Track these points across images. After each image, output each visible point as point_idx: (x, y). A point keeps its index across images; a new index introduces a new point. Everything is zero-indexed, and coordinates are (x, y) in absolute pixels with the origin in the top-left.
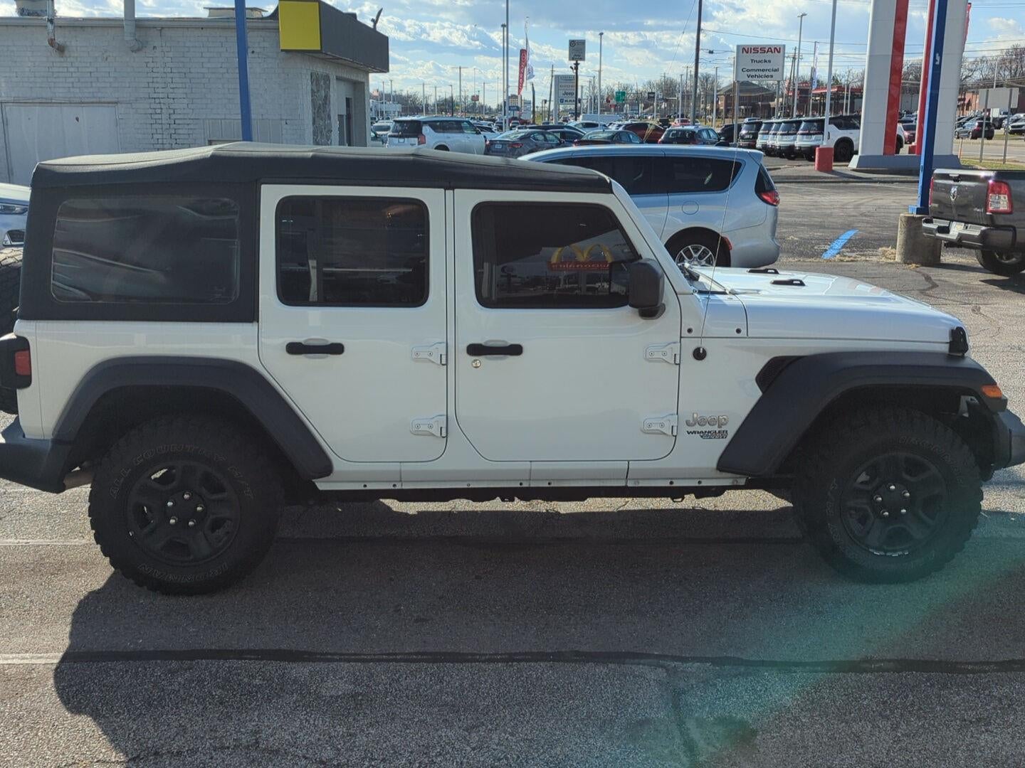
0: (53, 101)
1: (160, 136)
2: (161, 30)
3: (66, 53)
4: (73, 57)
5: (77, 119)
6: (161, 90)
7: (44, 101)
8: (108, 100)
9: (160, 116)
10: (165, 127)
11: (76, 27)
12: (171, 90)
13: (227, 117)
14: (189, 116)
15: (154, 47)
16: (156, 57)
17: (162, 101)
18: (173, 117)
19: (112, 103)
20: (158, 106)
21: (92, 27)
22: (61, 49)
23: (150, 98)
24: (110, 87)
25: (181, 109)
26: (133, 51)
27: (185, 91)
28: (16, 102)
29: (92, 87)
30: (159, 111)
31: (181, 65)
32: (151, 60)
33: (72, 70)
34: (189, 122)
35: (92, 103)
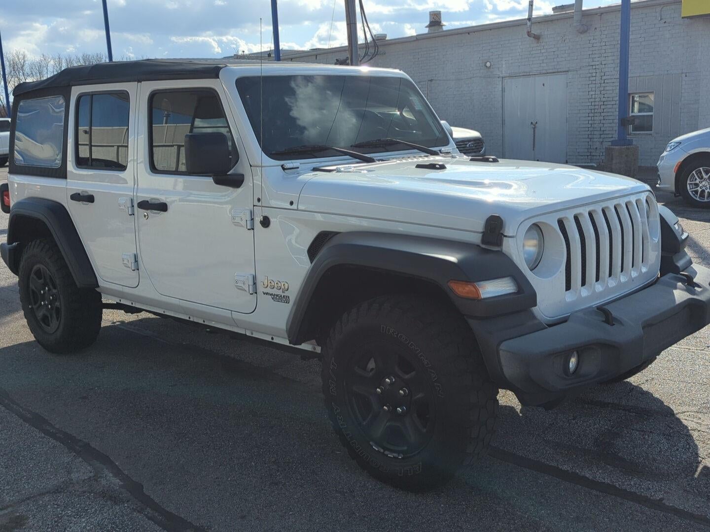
0: (531, 74)
1: (594, 93)
2: (601, 15)
3: (541, 40)
4: (545, 42)
5: (544, 85)
6: (597, 59)
7: (525, 74)
8: (564, 70)
9: (594, 78)
10: (597, 86)
11: (548, 21)
12: (604, 59)
13: (641, 75)
14: (614, 77)
15: (596, 28)
16: (596, 35)
17: (597, 67)
18: (604, 78)
19: (565, 72)
20: (594, 71)
21: (558, 20)
22: (537, 38)
23: (589, 65)
24: (565, 60)
25: (609, 71)
26: (581, 33)
27: (613, 58)
28: (511, 77)
29: (554, 62)
30: (594, 75)
31: (612, 39)
32: (592, 38)
33: (543, 51)
34: (613, 81)
35: (554, 73)
